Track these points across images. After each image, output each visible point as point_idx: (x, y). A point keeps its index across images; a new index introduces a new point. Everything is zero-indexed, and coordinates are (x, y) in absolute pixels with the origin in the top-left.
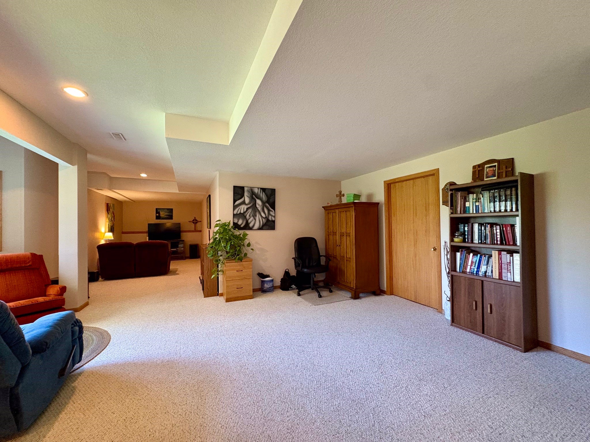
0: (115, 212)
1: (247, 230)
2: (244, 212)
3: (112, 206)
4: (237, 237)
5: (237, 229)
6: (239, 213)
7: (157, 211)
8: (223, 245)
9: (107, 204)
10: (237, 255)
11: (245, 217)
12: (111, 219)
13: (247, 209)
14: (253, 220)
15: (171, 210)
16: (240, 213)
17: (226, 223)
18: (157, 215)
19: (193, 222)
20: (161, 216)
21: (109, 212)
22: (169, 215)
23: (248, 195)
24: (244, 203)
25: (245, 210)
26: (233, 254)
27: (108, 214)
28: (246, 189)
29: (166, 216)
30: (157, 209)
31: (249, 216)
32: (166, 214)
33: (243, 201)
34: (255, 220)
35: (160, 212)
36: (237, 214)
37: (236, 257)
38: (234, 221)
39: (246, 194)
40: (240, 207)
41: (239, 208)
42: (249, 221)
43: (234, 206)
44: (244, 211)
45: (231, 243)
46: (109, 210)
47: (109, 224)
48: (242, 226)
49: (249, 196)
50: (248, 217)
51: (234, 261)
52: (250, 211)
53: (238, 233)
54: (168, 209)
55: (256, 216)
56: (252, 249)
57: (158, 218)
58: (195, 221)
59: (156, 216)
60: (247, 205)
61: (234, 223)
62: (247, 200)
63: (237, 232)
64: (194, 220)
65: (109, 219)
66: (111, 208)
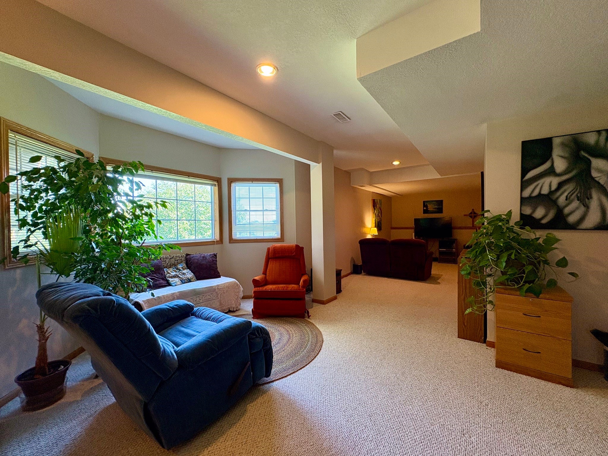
0: (382, 208)
1: (560, 230)
2: (551, 193)
3: (378, 201)
4: (527, 243)
5: (528, 228)
6: (536, 193)
7: (425, 204)
8: (489, 257)
9: (374, 200)
10: (525, 282)
11: (555, 202)
12: (378, 214)
13: (560, 185)
14: (577, 208)
15: (440, 203)
16: (540, 194)
17: (500, 215)
18: (425, 208)
19: (470, 216)
20: (429, 209)
21: (375, 207)
22: (438, 208)
23: (562, 154)
24: (551, 172)
25: (554, 187)
26: (517, 278)
27: (375, 209)
28: (556, 142)
29: (434, 210)
30: (424, 202)
31: (566, 200)
32: (436, 207)
33: (550, 168)
34: (587, 207)
35: (428, 205)
36: (530, 198)
37: (523, 285)
38: (522, 212)
39: (557, 152)
40: (541, 182)
41: (537, 185)
42: (567, 210)
43: (522, 182)
44: (550, 189)
45: (510, 255)
46: (376, 206)
47: (375, 220)
48: (544, 221)
49: (567, 155)
50: (562, 200)
51: (518, 293)
52: (569, 188)
53: (533, 236)
54: (437, 201)
55: (590, 198)
56: (572, 274)
57: (426, 211)
58: (473, 215)
59: (424, 210)
60: (559, 175)
61: (522, 216)
62: (560, 165)
63: (529, 234)
64: (471, 213)
65: (376, 215)
66: (378, 203)
